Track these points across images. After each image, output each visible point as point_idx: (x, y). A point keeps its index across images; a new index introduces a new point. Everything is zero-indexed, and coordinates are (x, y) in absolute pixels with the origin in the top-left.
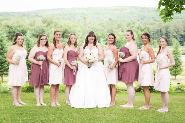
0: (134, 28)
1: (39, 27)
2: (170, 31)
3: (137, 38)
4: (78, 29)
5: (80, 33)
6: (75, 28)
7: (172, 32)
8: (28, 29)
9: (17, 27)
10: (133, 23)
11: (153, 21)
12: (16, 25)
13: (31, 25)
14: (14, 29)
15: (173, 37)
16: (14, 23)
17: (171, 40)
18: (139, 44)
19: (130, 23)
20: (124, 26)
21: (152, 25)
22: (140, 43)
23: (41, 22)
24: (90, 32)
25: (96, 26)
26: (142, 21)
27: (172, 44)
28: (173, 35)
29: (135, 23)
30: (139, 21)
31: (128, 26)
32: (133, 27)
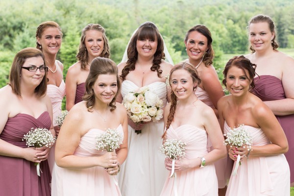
0: (221, 17)
1: (50, 16)
2: (284, 23)
3: (227, 34)
4: (122, 20)
5: (126, 28)
6: (117, 18)
7: (288, 23)
8: (30, 19)
9: (10, 17)
10: (220, 9)
11: (255, 5)
12: (8, 13)
13: (36, 13)
14: (4, 20)
15: (290, 33)
16: (6, 10)
17: (286, 38)
18: (231, 45)
19: (215, 10)
20: (203, 14)
21: (253, 11)
22: (233, 44)
23: (54, 7)
24: (145, 25)
25: (155, 15)
26: (236, 4)
27: (288, 45)
28: (289, 29)
29: (223, 9)
30: (229, 4)
31: (210, 14)
32: (219, 15)
